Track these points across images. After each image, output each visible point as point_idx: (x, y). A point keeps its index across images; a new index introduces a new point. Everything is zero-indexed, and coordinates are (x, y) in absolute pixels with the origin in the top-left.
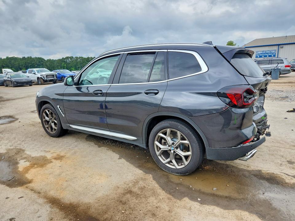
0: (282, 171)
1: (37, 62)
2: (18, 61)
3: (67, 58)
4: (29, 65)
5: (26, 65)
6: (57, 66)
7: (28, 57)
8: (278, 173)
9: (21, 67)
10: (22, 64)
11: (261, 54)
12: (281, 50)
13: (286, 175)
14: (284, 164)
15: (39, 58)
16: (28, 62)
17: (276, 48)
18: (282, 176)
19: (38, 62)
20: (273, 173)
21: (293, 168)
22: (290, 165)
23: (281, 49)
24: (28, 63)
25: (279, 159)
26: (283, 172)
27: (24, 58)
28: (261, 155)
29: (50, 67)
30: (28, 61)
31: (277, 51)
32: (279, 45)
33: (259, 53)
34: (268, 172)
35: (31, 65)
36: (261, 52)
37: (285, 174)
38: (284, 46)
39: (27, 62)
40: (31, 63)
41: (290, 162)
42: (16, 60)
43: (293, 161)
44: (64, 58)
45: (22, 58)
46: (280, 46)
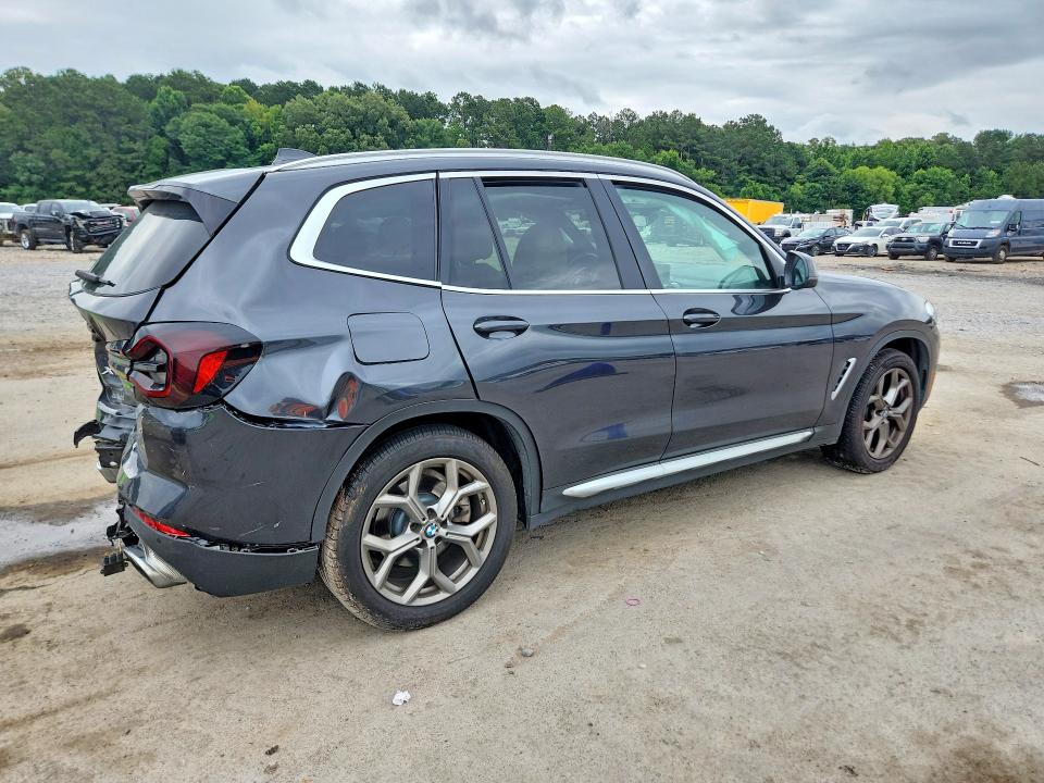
0: (43, 593)
8: (52, 580)
13: (29, 585)
14: (40, 615)
18: (39, 579)
20: (66, 574)
21: (5, 617)
22: (19, 622)
25: (63, 626)
26: (38, 590)
28: (132, 610)
34: (82, 572)
37: (34, 588)
41: (18, 633)
43: (7, 645)
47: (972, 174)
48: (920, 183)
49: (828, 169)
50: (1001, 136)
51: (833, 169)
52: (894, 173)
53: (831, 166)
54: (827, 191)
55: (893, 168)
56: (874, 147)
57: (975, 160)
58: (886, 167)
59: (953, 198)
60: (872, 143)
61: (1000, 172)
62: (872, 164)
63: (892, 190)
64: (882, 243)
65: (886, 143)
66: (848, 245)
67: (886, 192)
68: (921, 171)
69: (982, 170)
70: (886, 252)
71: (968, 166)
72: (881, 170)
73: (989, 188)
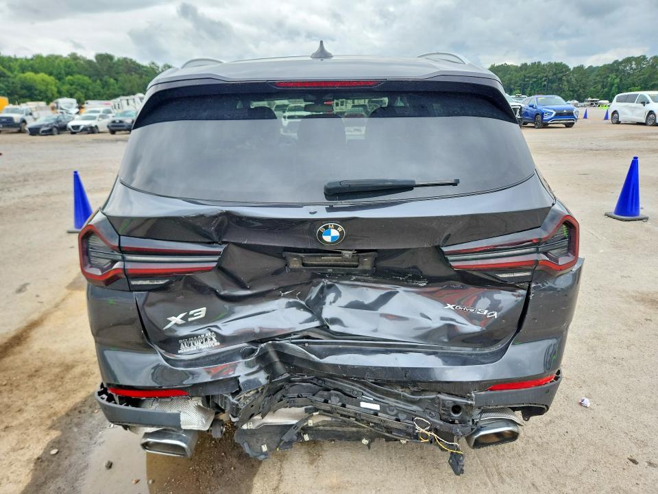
1: (549, 75)
2: (510, 74)
3: (628, 60)
4: (531, 82)
5: (524, 81)
6: (596, 83)
7: (533, 64)
9: (512, 86)
10: (518, 79)
15: (556, 65)
16: (529, 75)
19: (551, 73)
24: (529, 77)
27: (524, 66)
29: (576, 86)
30: (530, 73)
35: (535, 82)
39: (527, 75)
40: (535, 77)
42: (508, 71)
44: (620, 60)
45: (519, 65)
47: (101, 80)
48: (71, 85)
49: (4, 73)
50: (110, 57)
51: (9, 73)
52: (52, 78)
53: (6, 71)
54: (9, 89)
55: (50, 74)
56: (32, 59)
57: (99, 72)
58: (46, 73)
59: (95, 95)
60: (29, 57)
61: (116, 80)
62: (36, 72)
63: (55, 89)
64: (103, 124)
65: (38, 57)
66: (78, 127)
67: (51, 90)
68: (69, 77)
69: (106, 78)
70: (107, 130)
71: (98, 75)
72: (42, 76)
73: (113, 89)
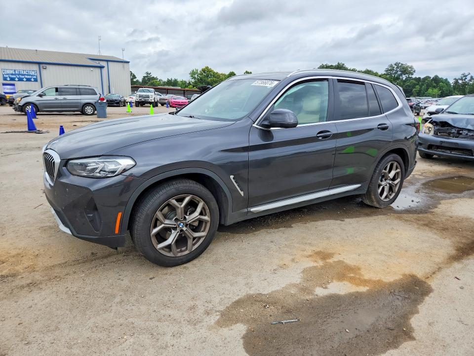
11: (12, 74)
12: (44, 72)
17: (35, 68)
23: (44, 70)
31: (38, 72)
32: (39, 63)
33: (8, 72)
36: (12, 72)
38: (48, 66)
46: (41, 66)
